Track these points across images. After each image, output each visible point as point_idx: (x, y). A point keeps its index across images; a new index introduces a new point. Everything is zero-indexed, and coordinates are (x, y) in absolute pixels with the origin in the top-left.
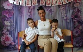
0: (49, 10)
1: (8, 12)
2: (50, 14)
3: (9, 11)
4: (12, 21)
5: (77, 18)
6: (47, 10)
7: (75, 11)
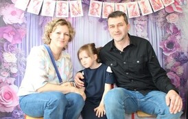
1: (13, 31)
3: (15, 28)
4: (22, 52)
5: (172, 48)
6: (106, 28)
7: (169, 33)
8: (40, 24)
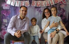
0: (39, 10)
1: (6, 12)
2: (40, 13)
4: (9, 19)
5: (62, 17)
6: (38, 10)
7: (61, 11)
8: (15, 9)
